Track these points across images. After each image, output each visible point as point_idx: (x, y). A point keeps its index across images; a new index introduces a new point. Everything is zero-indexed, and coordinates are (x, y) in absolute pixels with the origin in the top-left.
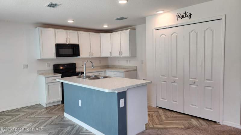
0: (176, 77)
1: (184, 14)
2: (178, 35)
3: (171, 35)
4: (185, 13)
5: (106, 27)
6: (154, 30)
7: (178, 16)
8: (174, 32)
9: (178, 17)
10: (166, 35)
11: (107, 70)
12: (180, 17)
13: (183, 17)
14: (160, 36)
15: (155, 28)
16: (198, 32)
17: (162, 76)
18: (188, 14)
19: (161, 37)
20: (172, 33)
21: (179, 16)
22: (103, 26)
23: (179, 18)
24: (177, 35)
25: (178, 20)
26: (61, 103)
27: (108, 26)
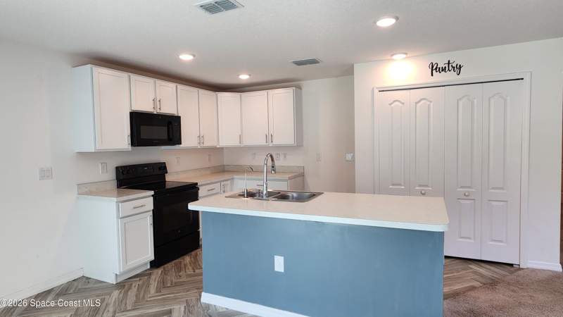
0: (427, 186)
1: (447, 66)
2: (432, 104)
3: (416, 103)
4: (449, 63)
5: (244, 78)
6: (376, 91)
7: (432, 67)
8: (422, 97)
9: (432, 70)
10: (403, 104)
11: (235, 177)
12: (436, 69)
13: (444, 70)
14: (390, 104)
15: (377, 88)
16: (475, 101)
17: (393, 185)
18: (454, 65)
19: (392, 105)
20: (419, 99)
21: (434, 68)
22: (238, 75)
23: (434, 71)
24: (428, 103)
25: (432, 75)
26: (149, 267)
27: (250, 75)
